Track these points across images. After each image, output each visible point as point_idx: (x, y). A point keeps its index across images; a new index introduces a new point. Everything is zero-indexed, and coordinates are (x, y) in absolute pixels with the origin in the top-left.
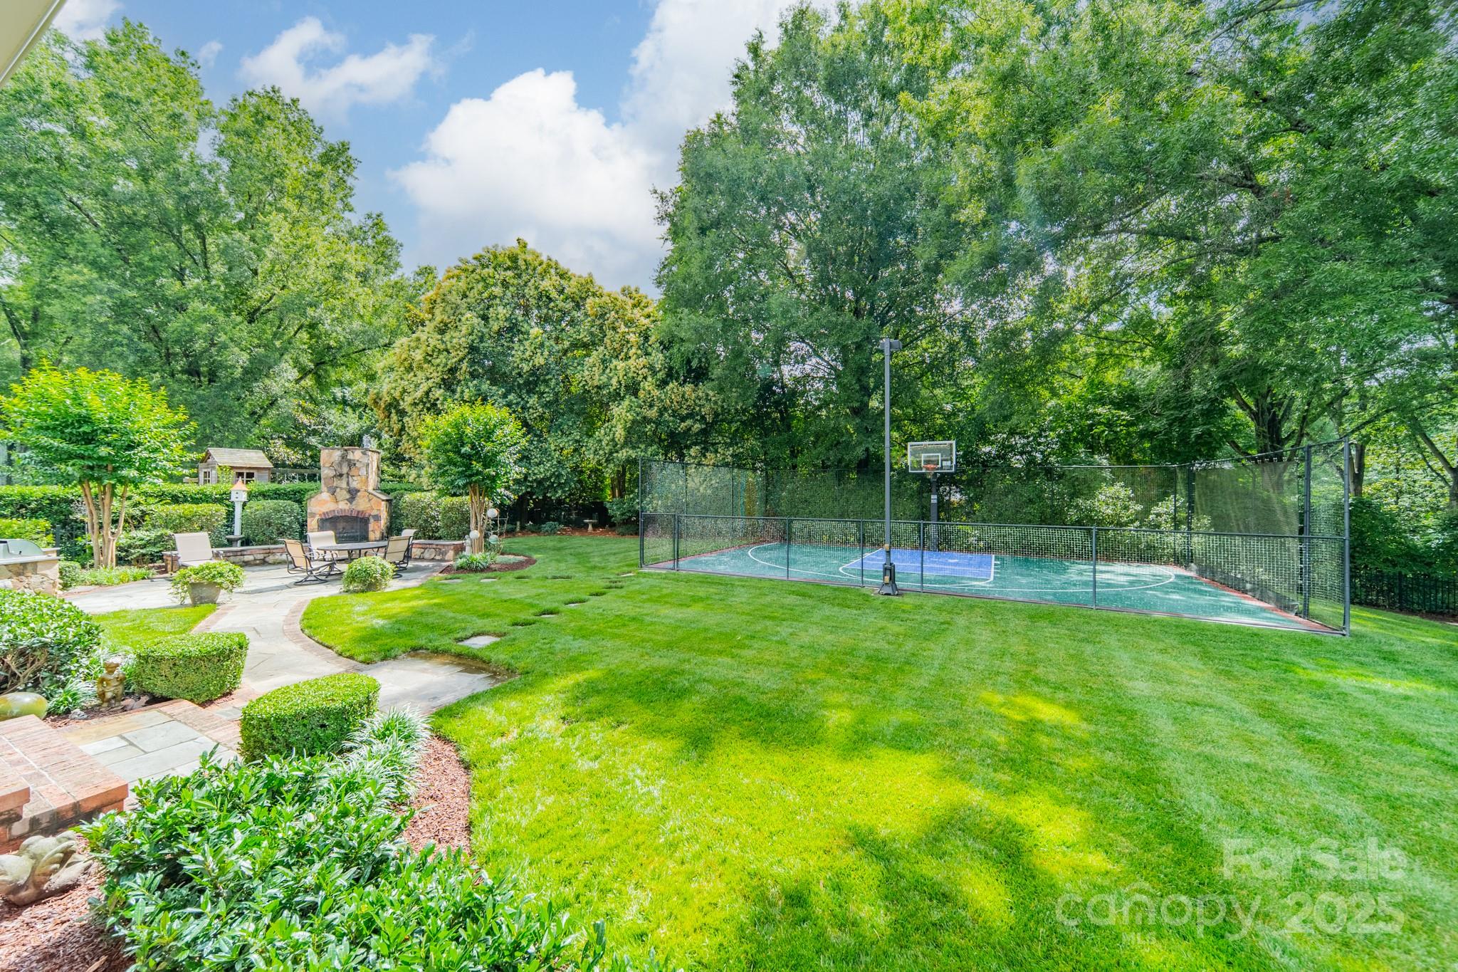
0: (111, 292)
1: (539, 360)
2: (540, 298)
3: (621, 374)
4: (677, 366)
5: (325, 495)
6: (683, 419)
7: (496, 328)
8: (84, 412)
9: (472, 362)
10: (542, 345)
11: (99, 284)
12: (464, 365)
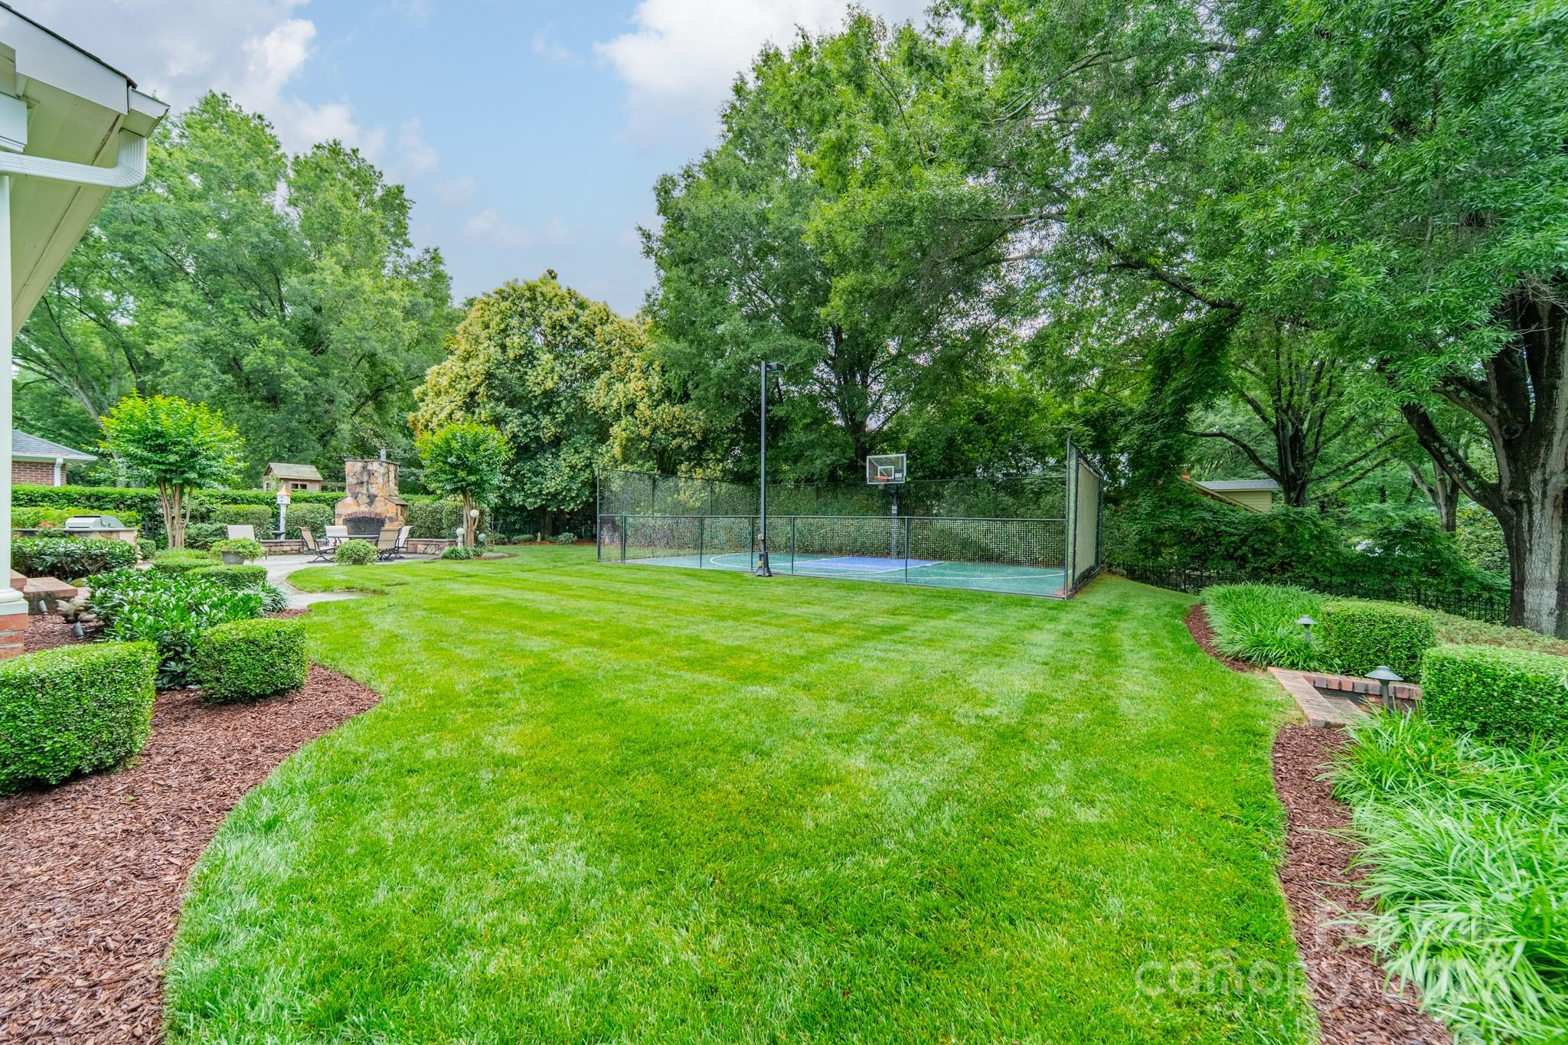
0: (197, 331)
1: (549, 384)
2: (554, 328)
3: (621, 395)
4: (674, 387)
5: (349, 500)
6: (674, 438)
7: (512, 356)
8: (159, 428)
9: (490, 386)
10: (552, 370)
11: (189, 325)
12: (481, 390)
